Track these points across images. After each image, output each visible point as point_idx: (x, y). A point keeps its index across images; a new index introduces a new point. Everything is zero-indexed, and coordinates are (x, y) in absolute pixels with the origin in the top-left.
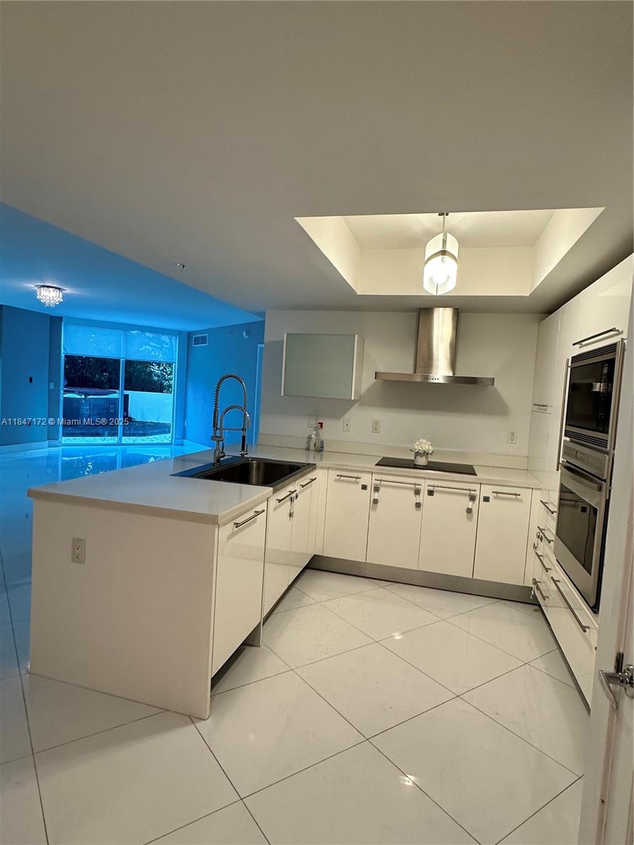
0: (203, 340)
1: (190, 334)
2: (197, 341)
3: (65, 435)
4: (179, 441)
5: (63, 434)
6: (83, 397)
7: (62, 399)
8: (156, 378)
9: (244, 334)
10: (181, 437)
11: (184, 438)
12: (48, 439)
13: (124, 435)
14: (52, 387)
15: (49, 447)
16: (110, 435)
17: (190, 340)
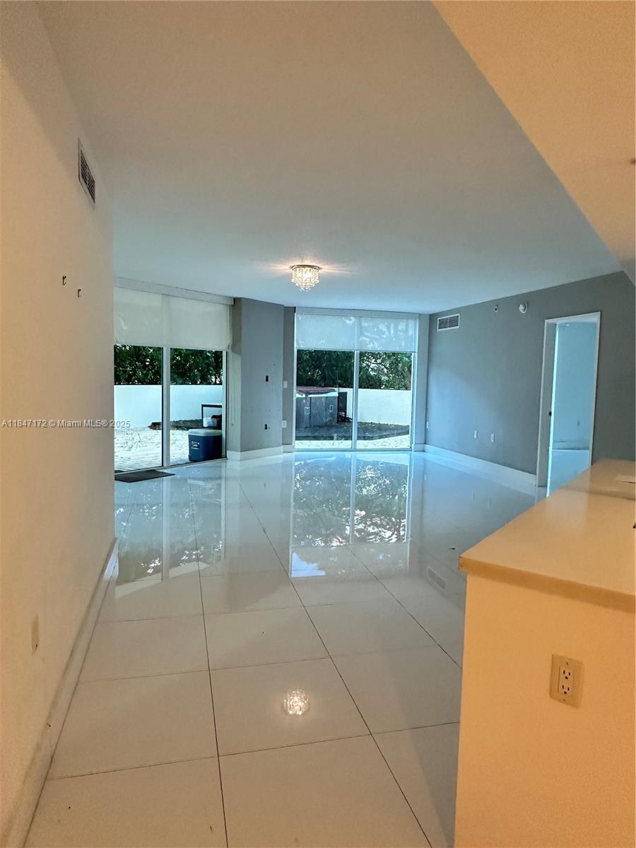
0: (454, 322)
1: (432, 317)
2: (443, 324)
3: (298, 438)
4: (420, 447)
5: (296, 437)
6: (304, 396)
7: (295, 399)
8: (372, 373)
9: (521, 308)
10: (423, 442)
11: (425, 443)
12: (283, 444)
13: (359, 438)
14: (286, 386)
15: (284, 452)
16: (339, 438)
17: (433, 323)
